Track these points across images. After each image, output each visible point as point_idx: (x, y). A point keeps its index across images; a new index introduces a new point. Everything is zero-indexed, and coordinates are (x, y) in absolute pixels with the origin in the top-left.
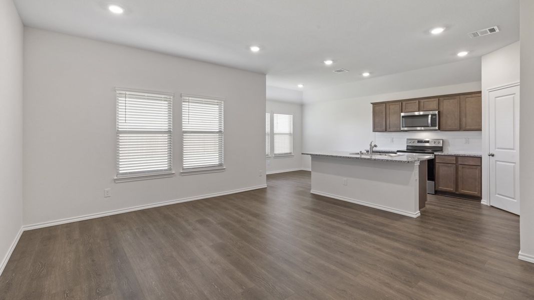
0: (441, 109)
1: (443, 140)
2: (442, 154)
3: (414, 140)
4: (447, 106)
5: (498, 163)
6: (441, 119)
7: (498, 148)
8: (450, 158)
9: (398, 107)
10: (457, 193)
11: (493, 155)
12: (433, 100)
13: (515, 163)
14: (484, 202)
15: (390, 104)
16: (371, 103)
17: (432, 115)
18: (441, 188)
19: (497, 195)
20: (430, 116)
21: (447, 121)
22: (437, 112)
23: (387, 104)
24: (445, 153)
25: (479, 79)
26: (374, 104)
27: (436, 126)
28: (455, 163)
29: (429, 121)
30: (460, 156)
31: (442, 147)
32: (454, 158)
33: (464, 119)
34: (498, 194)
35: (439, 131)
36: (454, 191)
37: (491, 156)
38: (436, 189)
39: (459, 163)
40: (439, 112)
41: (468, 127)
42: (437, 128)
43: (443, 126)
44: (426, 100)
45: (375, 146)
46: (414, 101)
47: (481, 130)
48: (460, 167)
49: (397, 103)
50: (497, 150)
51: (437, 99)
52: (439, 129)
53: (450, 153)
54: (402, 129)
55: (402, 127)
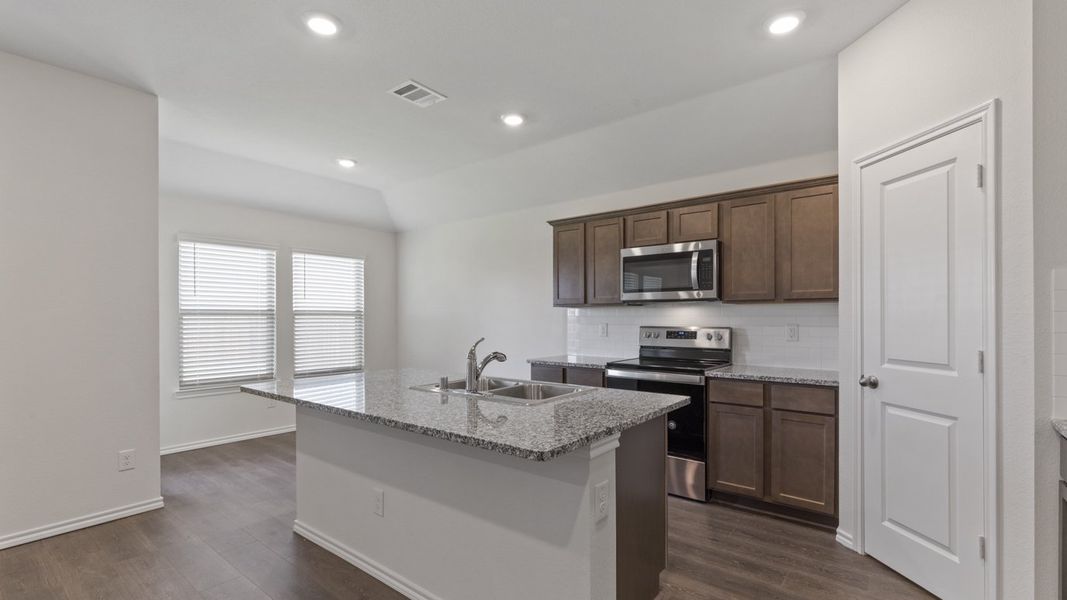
0: (725, 236)
1: (731, 329)
2: (727, 375)
3: (656, 331)
4: (743, 224)
5: (891, 410)
6: (726, 267)
7: (891, 361)
8: (747, 388)
9: (612, 231)
10: (767, 499)
11: (874, 385)
12: (703, 207)
13: (955, 418)
14: (845, 536)
15: (597, 223)
16: (550, 223)
17: (703, 254)
18: (724, 483)
19: (887, 524)
20: (695, 258)
21: (744, 271)
22: (712, 245)
23: (588, 224)
24: (736, 372)
25: (832, 144)
26: (557, 224)
27: (712, 289)
28: (762, 404)
29: (694, 272)
30: (774, 383)
31: (728, 352)
32: (760, 390)
33: (785, 266)
34: (891, 520)
35: (720, 303)
36: (759, 496)
37: (867, 388)
38: (710, 486)
39: (774, 404)
40: (720, 245)
41: (797, 291)
42: (713, 293)
43: (731, 288)
44: (685, 210)
45: (499, 357)
46: (656, 214)
47: (836, 299)
48: (776, 416)
49: (611, 221)
50: (886, 366)
51: (716, 205)
52: (720, 296)
53: (748, 373)
54: (625, 297)
55: (625, 291)
